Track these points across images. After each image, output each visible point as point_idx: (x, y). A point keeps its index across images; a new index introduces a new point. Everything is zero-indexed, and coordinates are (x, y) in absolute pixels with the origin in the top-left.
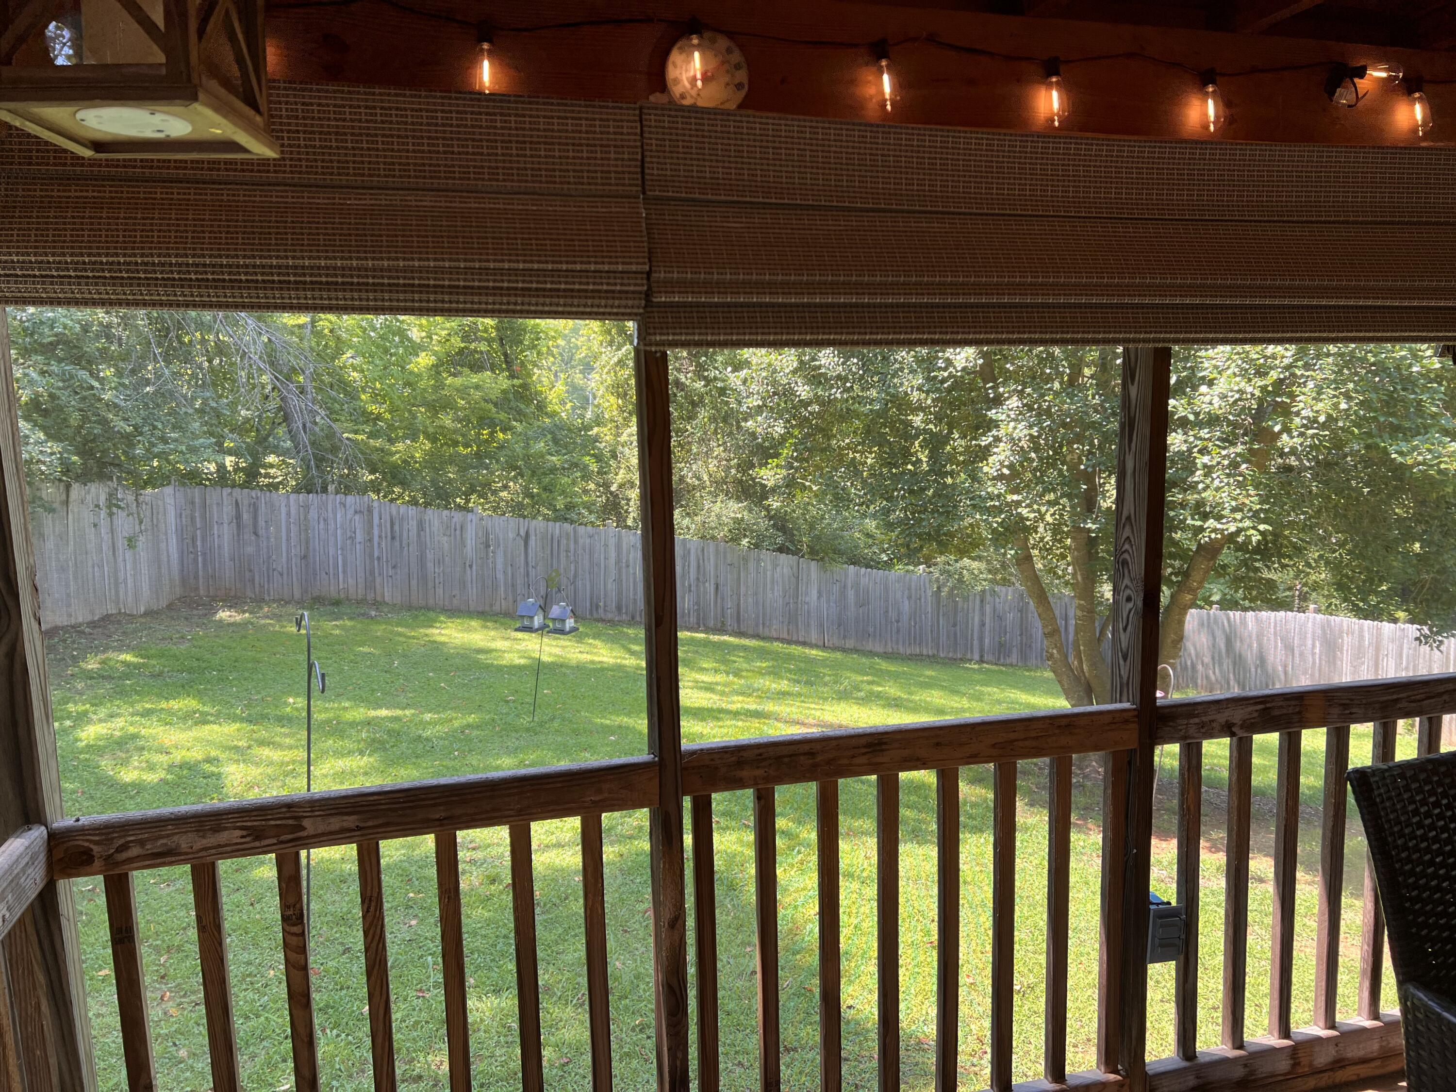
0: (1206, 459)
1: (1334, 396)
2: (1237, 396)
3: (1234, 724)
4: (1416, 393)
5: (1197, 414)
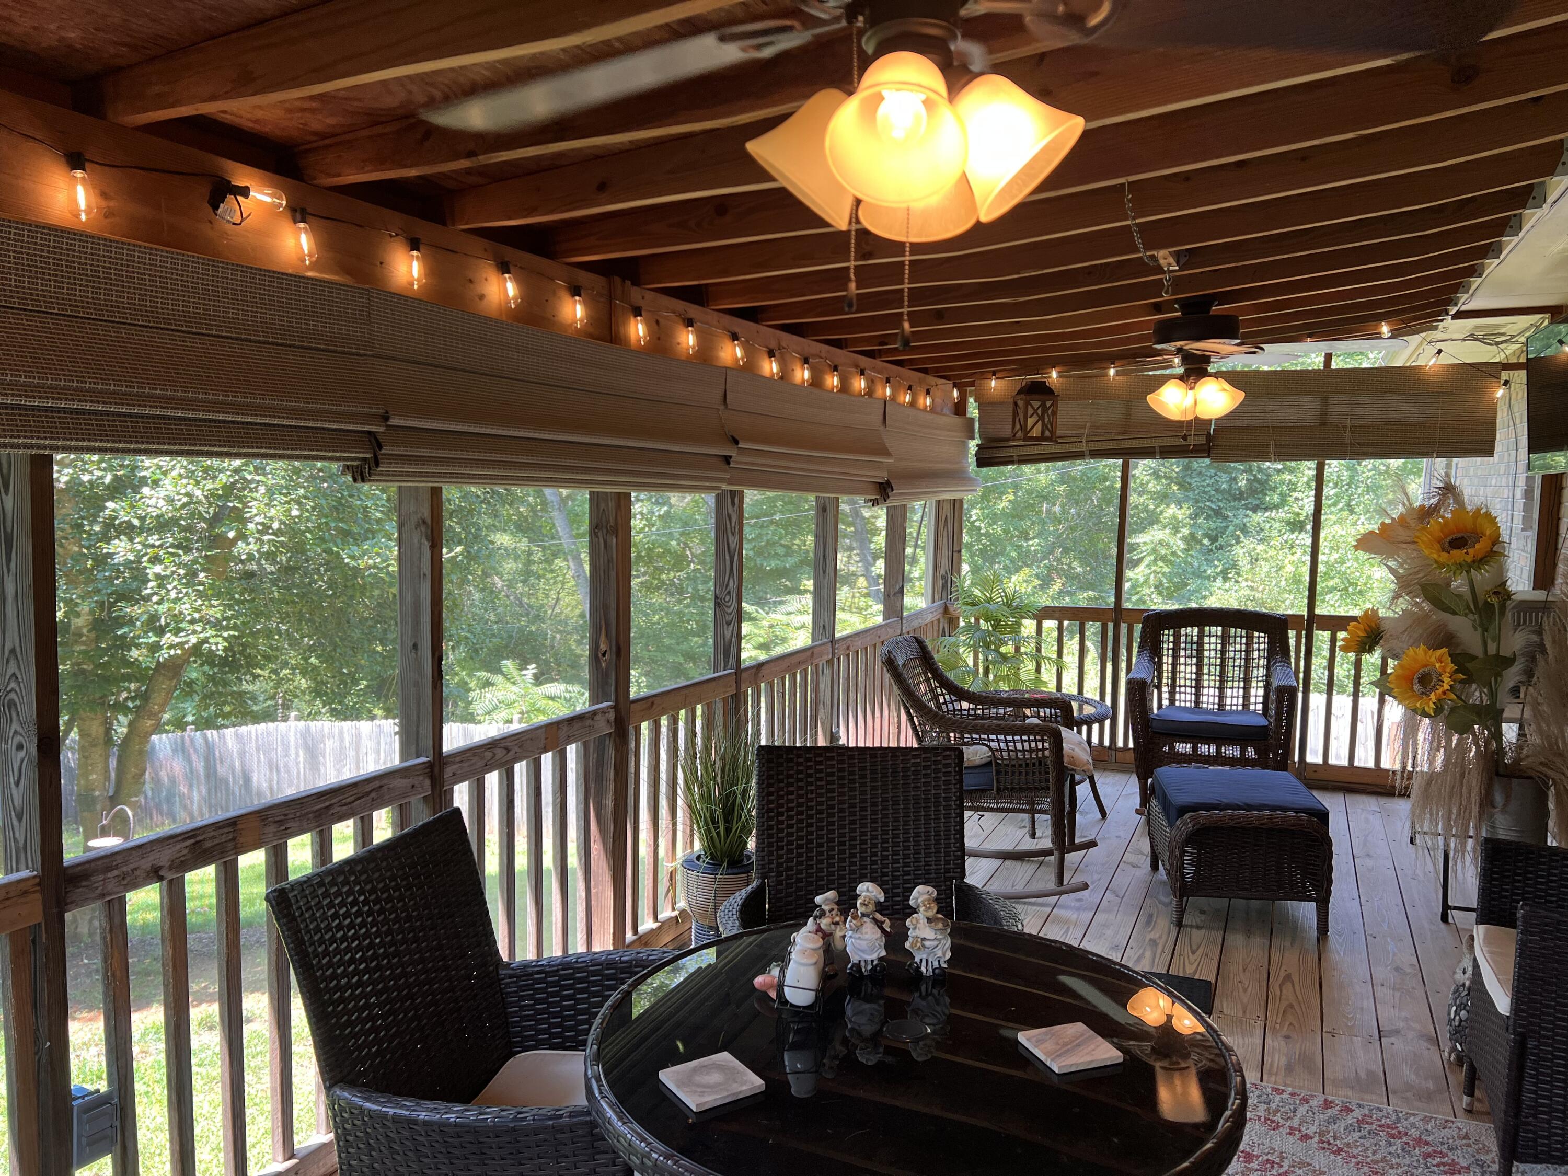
0: (158, 569)
1: (286, 502)
2: (185, 500)
3: (160, 868)
4: (361, 499)
5: (142, 519)
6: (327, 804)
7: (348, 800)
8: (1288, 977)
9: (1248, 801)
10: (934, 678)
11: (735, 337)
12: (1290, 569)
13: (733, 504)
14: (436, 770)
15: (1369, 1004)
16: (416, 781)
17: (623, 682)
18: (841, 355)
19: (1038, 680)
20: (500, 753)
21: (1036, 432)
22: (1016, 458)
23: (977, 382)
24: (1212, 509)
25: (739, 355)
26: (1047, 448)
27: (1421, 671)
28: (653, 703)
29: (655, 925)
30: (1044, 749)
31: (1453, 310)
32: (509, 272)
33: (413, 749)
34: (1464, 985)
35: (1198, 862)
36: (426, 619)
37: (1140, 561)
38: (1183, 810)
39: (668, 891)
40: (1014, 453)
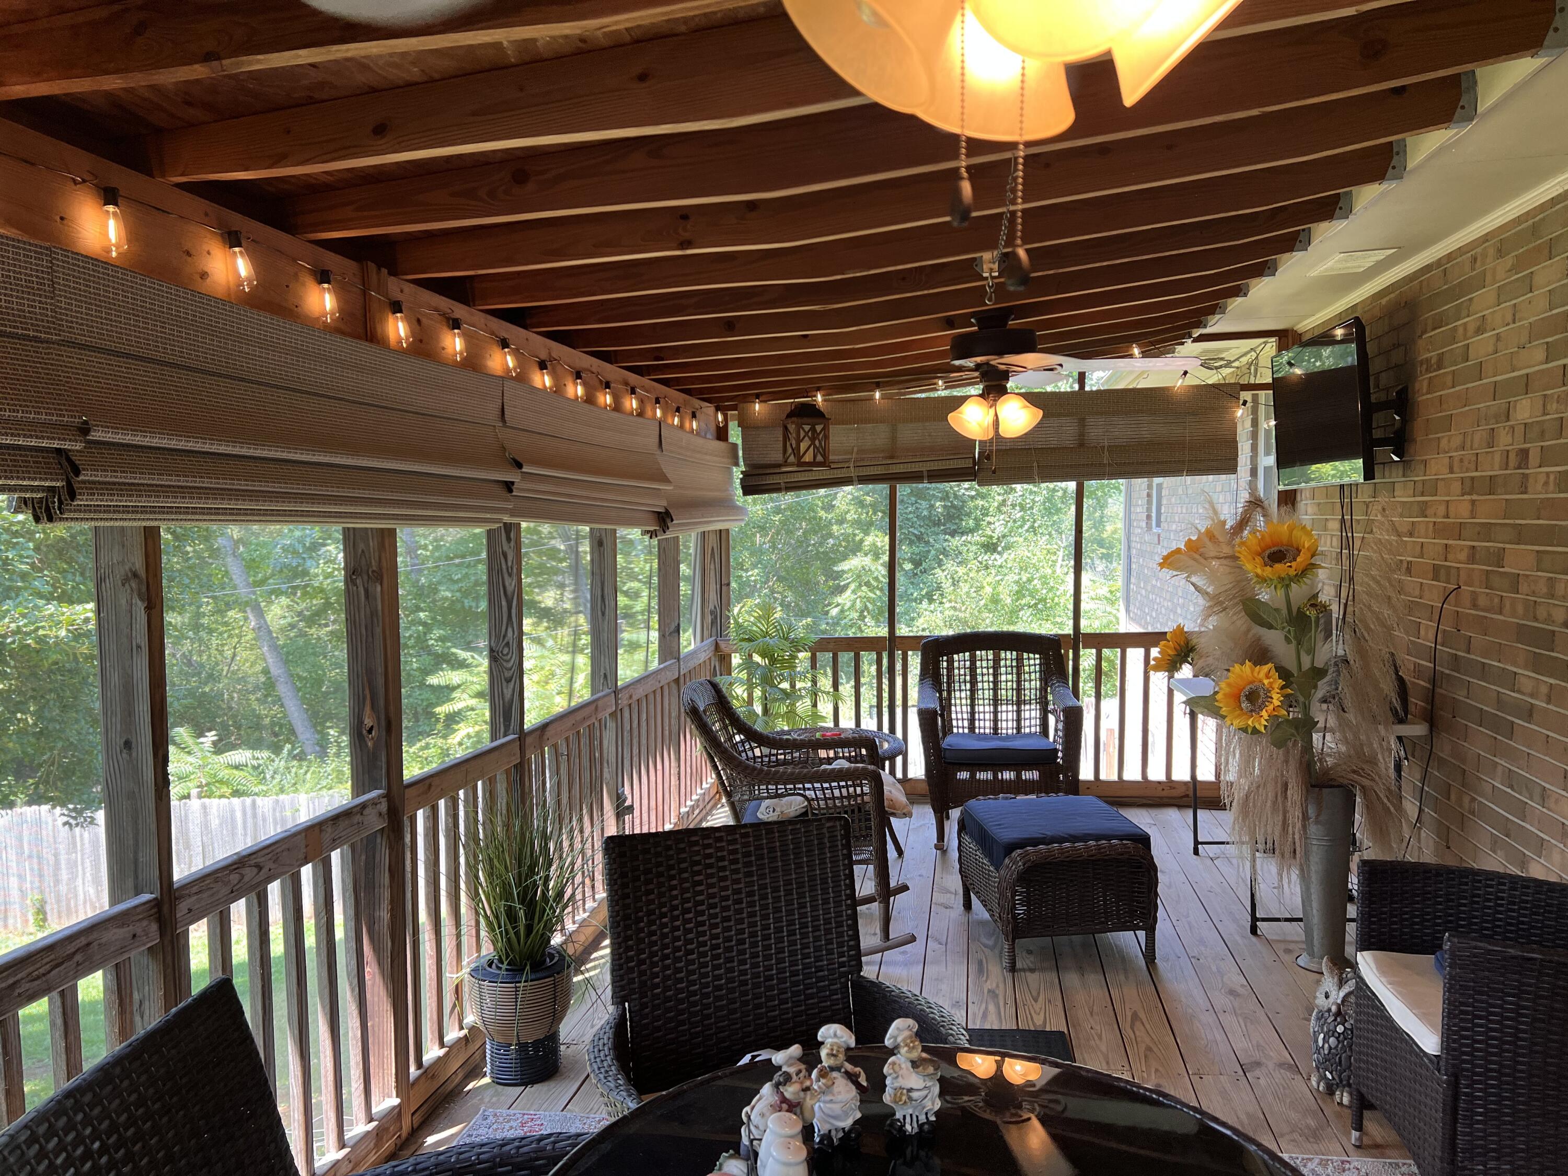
6: (11, 981)
7: (42, 971)
8: (1135, 1016)
9: (1072, 832)
10: (732, 724)
11: (504, 344)
12: (988, 590)
13: (509, 539)
14: (166, 909)
15: (1219, 1036)
16: (138, 928)
17: (395, 763)
18: (611, 371)
19: (816, 716)
20: (249, 873)
21: (808, 458)
22: (783, 485)
23: (741, 406)
24: (915, 535)
25: (511, 365)
26: (820, 473)
27: (1248, 688)
28: (430, 786)
29: (441, 1052)
30: (863, 794)
31: (1196, 333)
32: (239, 245)
33: (130, 883)
34: (1329, 1010)
35: (1027, 902)
36: (143, 709)
37: (846, 587)
38: (1010, 848)
39: (454, 1006)
40: (781, 480)
